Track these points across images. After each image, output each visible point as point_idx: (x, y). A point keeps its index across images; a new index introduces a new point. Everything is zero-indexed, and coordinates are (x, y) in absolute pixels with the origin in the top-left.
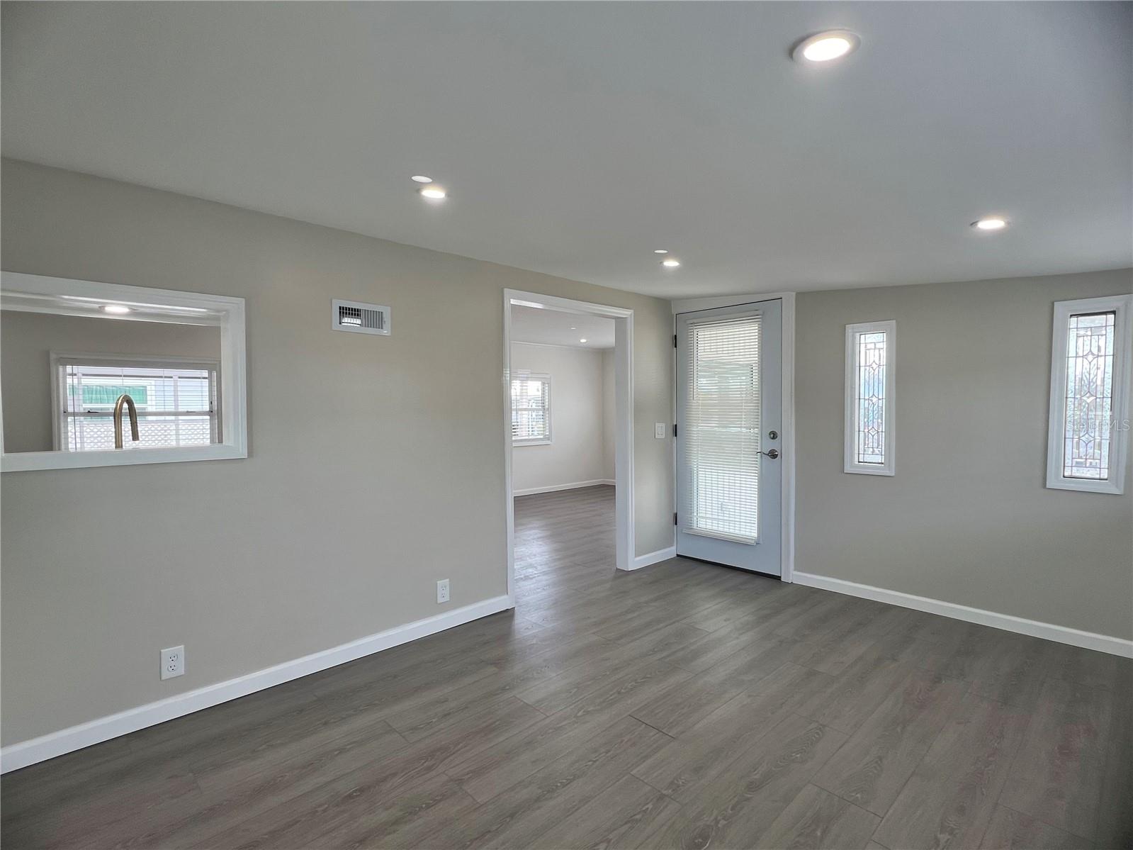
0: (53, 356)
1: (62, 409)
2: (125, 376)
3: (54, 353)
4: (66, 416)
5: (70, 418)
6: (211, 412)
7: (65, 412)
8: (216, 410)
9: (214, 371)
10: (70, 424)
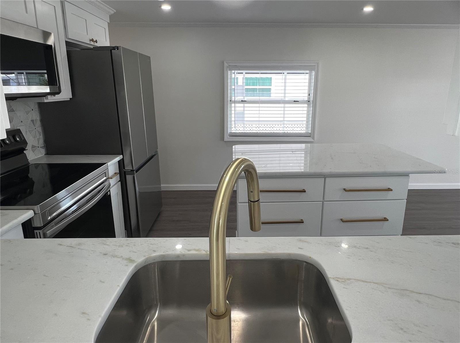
0: (226, 65)
1: (229, 99)
3: (226, 63)
4: (231, 104)
5: (233, 105)
6: (309, 101)
7: (230, 101)
8: (312, 100)
9: (314, 71)
10: (233, 109)
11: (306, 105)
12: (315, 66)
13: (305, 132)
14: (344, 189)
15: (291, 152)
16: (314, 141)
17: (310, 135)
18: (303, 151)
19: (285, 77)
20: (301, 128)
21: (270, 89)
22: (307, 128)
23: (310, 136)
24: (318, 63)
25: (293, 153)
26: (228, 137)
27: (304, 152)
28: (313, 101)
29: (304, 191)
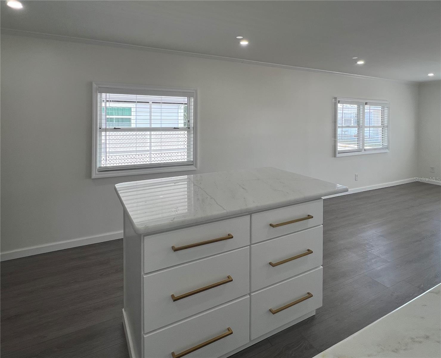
0: (94, 86)
1: (98, 127)
2: (138, 102)
3: (96, 84)
4: (101, 132)
5: (103, 133)
6: (189, 128)
7: (100, 128)
8: (192, 126)
9: (192, 98)
10: (103, 138)
11: (186, 132)
12: (193, 93)
13: (186, 160)
14: (270, 224)
15: (174, 184)
16: (196, 169)
17: (192, 163)
18: (186, 181)
19: (151, 106)
20: (182, 156)
21: (130, 118)
22: (188, 156)
23: (192, 165)
24: (196, 91)
25: (176, 184)
26: (97, 172)
27: (186, 183)
28: (193, 128)
29: (230, 237)
